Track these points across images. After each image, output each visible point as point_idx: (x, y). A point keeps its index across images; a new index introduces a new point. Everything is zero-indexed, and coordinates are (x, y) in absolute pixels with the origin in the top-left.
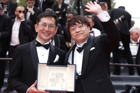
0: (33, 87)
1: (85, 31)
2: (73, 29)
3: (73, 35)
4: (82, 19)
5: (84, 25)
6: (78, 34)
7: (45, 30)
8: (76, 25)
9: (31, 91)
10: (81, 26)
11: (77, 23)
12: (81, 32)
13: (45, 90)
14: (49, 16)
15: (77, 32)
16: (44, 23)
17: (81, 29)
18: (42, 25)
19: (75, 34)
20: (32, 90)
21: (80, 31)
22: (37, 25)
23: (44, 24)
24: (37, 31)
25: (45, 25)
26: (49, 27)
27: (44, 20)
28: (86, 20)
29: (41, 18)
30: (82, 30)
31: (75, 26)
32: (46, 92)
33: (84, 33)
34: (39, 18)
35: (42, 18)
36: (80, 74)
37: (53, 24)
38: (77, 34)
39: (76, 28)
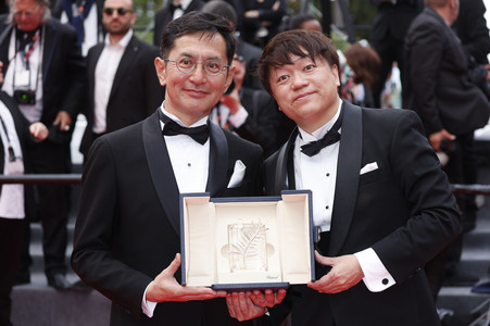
0: (166, 277)
1: (325, 82)
2: (283, 78)
3: (285, 98)
4: (313, 42)
5: (318, 62)
6: (300, 93)
7: (192, 78)
8: (291, 63)
9: (162, 293)
10: (308, 67)
11: (294, 58)
12: (311, 88)
13: (212, 287)
14: (202, 29)
15: (297, 89)
16: (186, 55)
17: (309, 77)
18: (181, 61)
19: (291, 95)
20: (163, 290)
21: (306, 82)
22: (162, 61)
23: (187, 59)
24: (162, 83)
25: (189, 60)
26: (203, 68)
27: (187, 44)
28: (324, 46)
29: (175, 39)
30: (313, 82)
31: (288, 66)
32: (214, 293)
33: (322, 91)
34: (167, 35)
35: (180, 36)
36: (327, 228)
37: (216, 58)
38: (296, 94)
39: (292, 72)
